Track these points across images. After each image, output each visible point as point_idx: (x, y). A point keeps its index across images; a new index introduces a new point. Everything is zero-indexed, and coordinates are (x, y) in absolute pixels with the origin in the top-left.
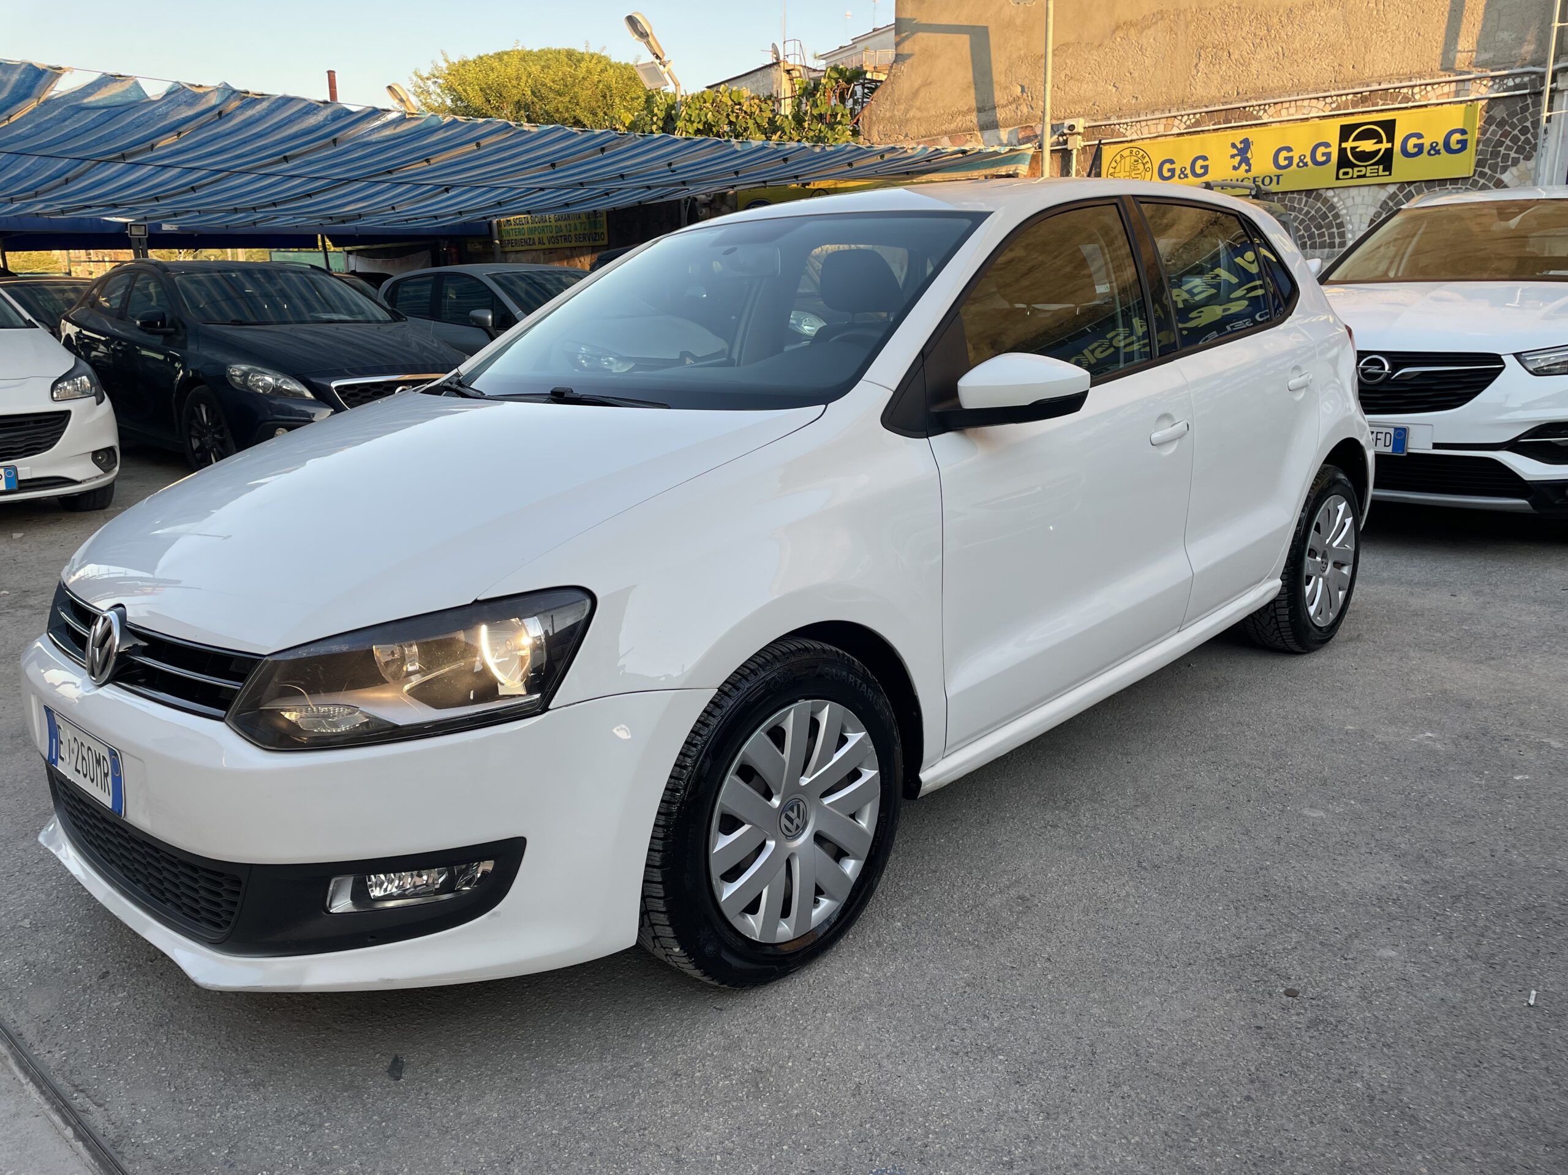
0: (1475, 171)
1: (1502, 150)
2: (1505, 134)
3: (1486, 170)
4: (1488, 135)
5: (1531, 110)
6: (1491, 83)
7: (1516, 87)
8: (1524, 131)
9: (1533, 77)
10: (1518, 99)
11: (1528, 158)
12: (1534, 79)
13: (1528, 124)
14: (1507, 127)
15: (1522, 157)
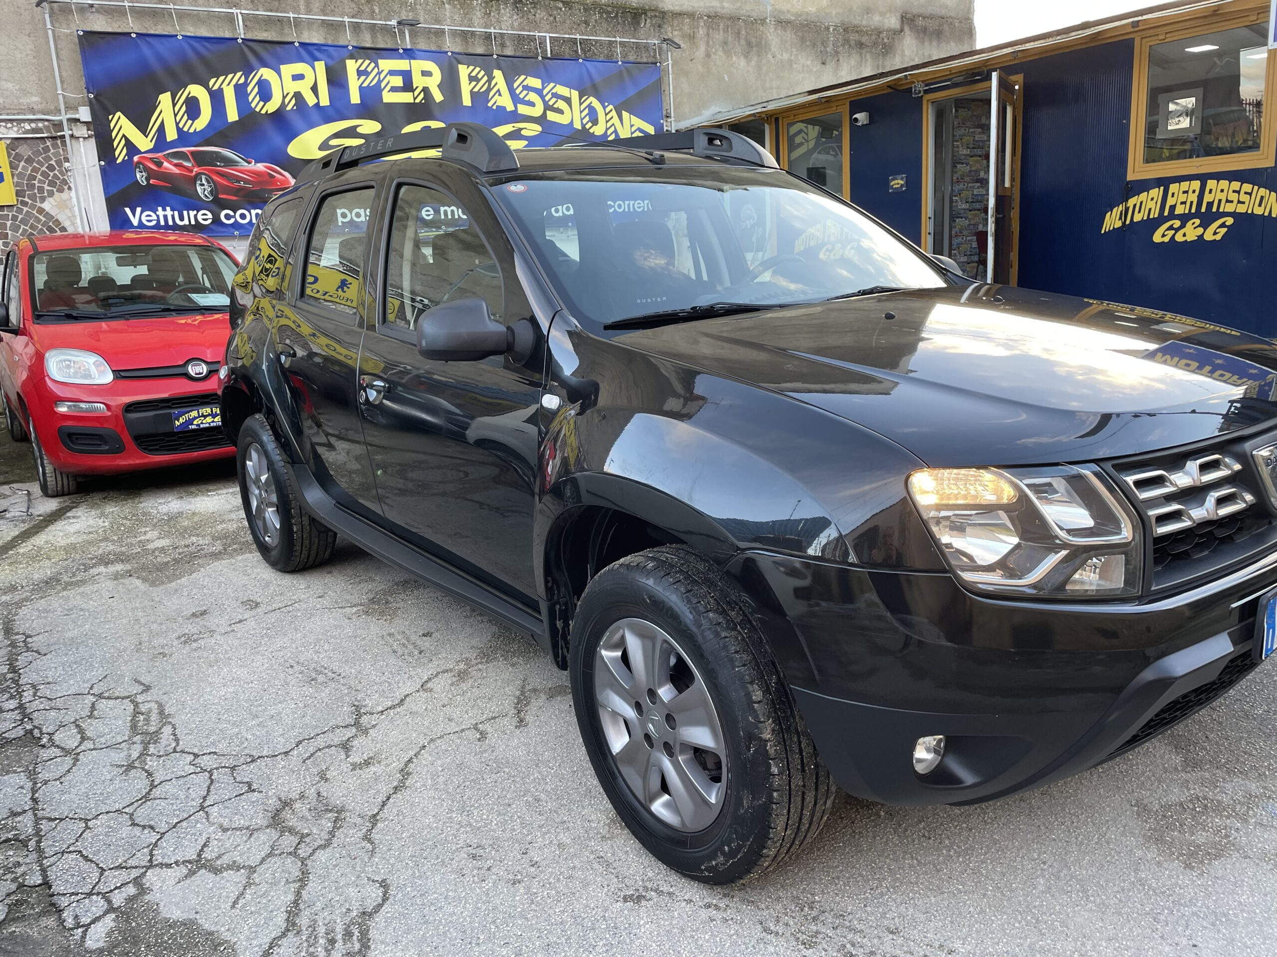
0: (18, 200)
1: (36, 182)
2: (35, 170)
3: (26, 199)
4: (19, 170)
5: (52, 151)
6: (9, 125)
7: (34, 131)
8: (51, 168)
9: (46, 123)
10: (38, 141)
11: (61, 190)
12: (48, 127)
13: (53, 162)
14: (35, 164)
15: (55, 190)
